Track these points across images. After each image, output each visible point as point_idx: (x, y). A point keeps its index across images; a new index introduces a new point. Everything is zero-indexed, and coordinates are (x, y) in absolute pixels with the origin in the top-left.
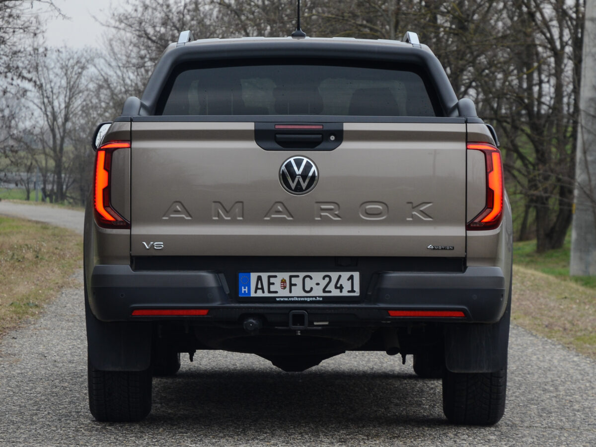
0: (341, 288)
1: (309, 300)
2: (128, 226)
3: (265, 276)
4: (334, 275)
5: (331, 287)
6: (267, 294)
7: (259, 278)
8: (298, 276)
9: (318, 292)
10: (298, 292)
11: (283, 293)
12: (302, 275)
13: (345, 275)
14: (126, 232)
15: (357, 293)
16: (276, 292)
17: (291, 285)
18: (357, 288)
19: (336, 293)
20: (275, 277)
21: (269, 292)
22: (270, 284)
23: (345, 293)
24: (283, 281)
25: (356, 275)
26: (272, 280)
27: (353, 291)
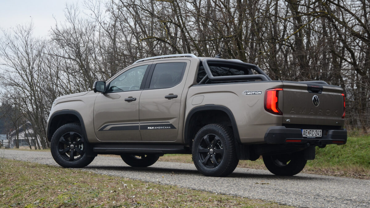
0: (318, 134)
1: (313, 138)
2: (282, 114)
3: (305, 130)
4: (317, 130)
5: (317, 134)
6: (305, 136)
7: (304, 131)
8: (311, 131)
9: (314, 136)
10: (311, 136)
11: (308, 136)
12: (312, 130)
13: (319, 130)
14: (282, 116)
15: (321, 136)
16: (307, 135)
17: (310, 133)
18: (321, 135)
19: (318, 136)
20: (307, 131)
21: (306, 135)
22: (306, 133)
23: (319, 136)
24: (308, 132)
25: (321, 130)
26: (307, 132)
27: (320, 135)
